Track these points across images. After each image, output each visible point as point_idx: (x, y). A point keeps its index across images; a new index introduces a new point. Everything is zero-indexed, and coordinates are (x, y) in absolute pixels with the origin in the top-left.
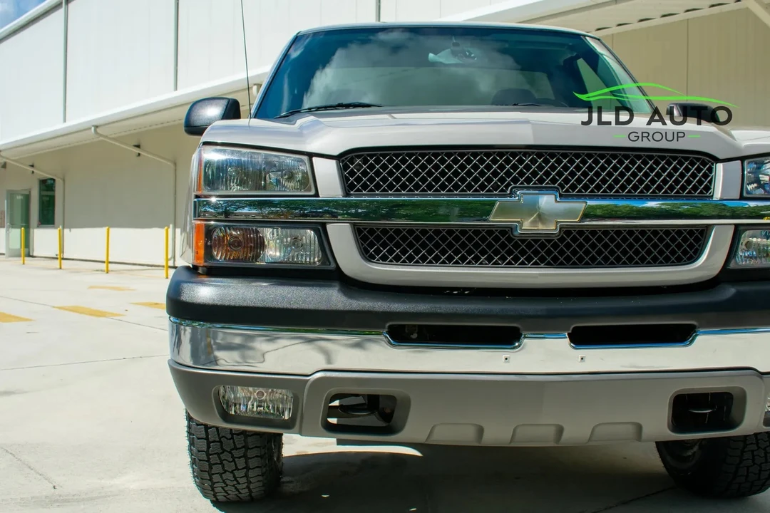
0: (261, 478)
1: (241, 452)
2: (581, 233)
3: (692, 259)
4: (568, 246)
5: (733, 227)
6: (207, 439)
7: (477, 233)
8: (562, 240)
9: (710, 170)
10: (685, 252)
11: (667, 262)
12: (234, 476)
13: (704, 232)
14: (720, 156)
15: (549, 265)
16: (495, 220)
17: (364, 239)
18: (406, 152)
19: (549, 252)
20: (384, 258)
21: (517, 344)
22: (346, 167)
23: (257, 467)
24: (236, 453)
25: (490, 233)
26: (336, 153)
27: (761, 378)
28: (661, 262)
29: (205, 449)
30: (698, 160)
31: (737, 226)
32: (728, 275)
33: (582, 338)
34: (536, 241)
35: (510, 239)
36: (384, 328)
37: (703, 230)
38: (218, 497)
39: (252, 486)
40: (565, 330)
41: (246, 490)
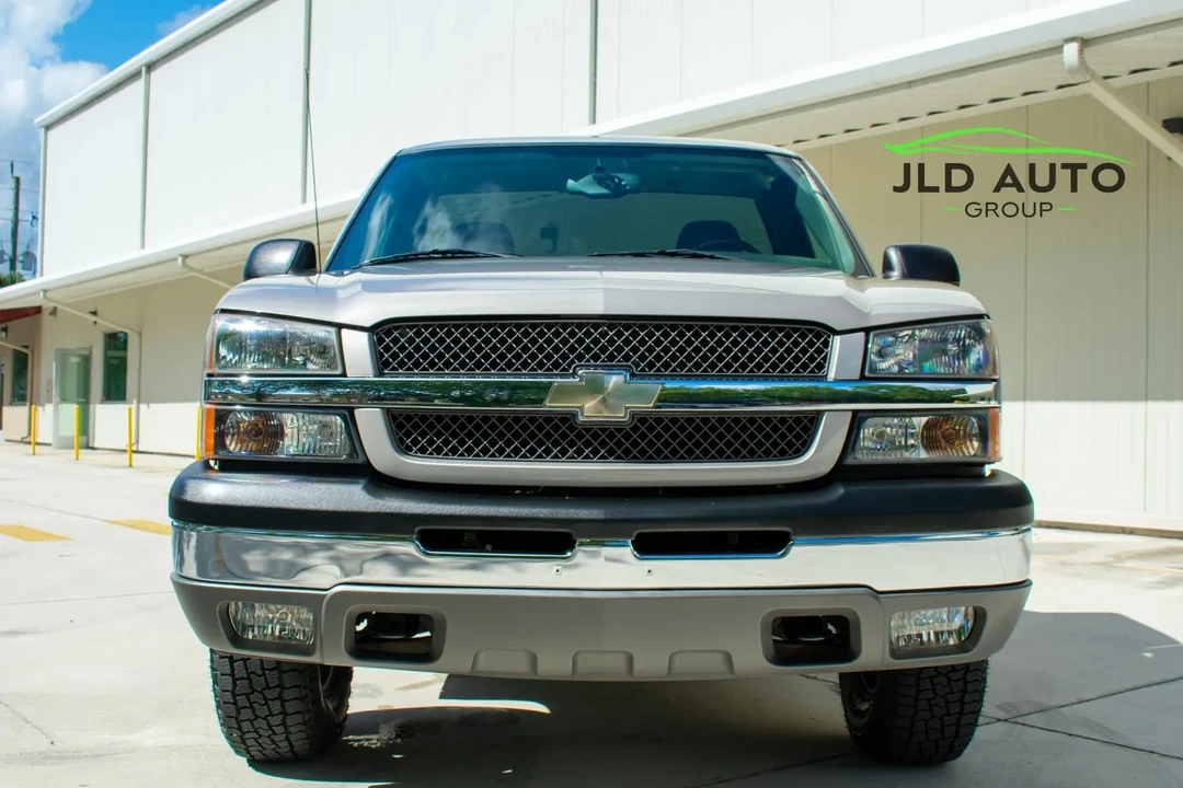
0: (303, 728)
1: (276, 693)
2: (659, 420)
3: (799, 453)
4: (643, 436)
5: (851, 413)
6: (232, 675)
7: (533, 420)
8: (635, 429)
9: (826, 344)
10: (790, 444)
11: (767, 455)
12: (269, 724)
13: (815, 419)
14: (838, 328)
15: (619, 458)
16: (551, 405)
17: (400, 427)
18: (438, 323)
19: (619, 444)
20: (423, 450)
21: (569, 554)
22: (381, 341)
23: (297, 713)
24: (269, 694)
25: (548, 420)
26: (368, 323)
27: (876, 598)
28: (760, 456)
29: (231, 689)
30: (811, 331)
31: (855, 412)
32: (843, 472)
33: (649, 546)
34: (603, 430)
35: (572, 428)
36: (412, 533)
37: (813, 419)
38: (253, 753)
39: (292, 738)
40: (629, 536)
41: (286, 744)
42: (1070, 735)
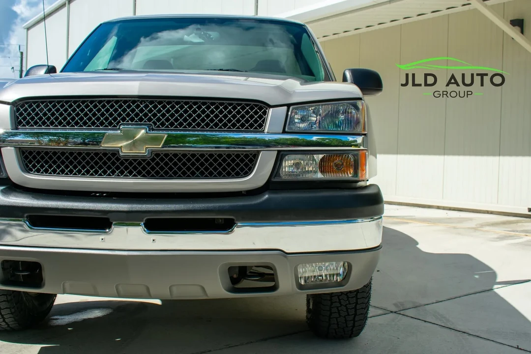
0: (11, 315)
2: (166, 155)
3: (246, 174)
4: (157, 164)
5: (277, 152)
7: (97, 154)
8: (153, 160)
9: (265, 113)
10: (242, 169)
11: (229, 175)
13: (256, 155)
14: (271, 104)
15: (144, 176)
17: (26, 157)
18: (48, 100)
19: (144, 168)
20: (38, 171)
23: (6, 308)
25: (105, 154)
26: (11, 101)
27: (285, 257)
28: (224, 176)
30: (256, 106)
31: (279, 152)
32: (273, 184)
34: (135, 160)
35: (118, 159)
36: (24, 217)
37: (255, 155)
39: (7, 320)
40: (142, 221)
41: (4, 324)
42: (425, 321)
